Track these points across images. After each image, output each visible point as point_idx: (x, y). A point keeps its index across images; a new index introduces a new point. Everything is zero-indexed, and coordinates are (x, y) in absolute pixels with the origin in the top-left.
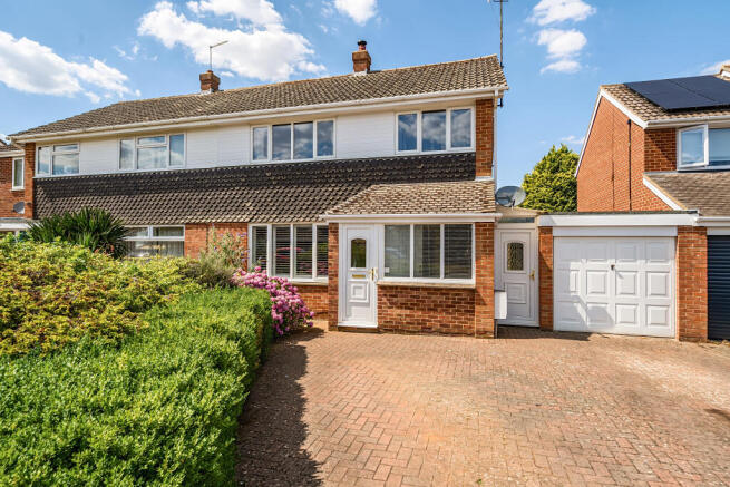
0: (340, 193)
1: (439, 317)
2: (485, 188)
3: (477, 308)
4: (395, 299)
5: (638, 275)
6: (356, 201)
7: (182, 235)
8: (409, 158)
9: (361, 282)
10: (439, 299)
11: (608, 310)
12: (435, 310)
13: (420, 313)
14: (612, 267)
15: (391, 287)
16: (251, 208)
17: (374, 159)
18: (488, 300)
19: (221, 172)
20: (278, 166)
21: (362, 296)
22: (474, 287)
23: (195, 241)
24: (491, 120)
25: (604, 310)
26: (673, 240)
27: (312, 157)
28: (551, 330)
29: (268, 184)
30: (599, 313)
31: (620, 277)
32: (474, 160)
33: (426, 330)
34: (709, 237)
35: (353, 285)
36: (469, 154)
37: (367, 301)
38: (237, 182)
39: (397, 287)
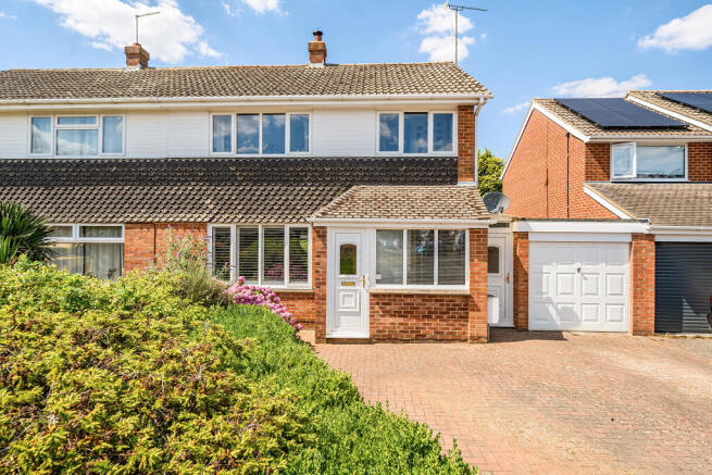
0: (317, 193)
1: (433, 324)
2: (471, 193)
3: (471, 314)
4: (388, 307)
5: (600, 277)
6: (341, 203)
7: (119, 236)
8: (391, 159)
9: (350, 290)
10: (434, 305)
11: (575, 309)
12: (429, 317)
13: (414, 321)
14: (579, 270)
15: (384, 295)
16: (211, 207)
17: (354, 159)
18: (481, 305)
19: (173, 164)
20: (245, 160)
21: (353, 305)
22: (469, 293)
23: (138, 242)
24: (472, 126)
25: (571, 309)
26: (627, 246)
27: (283, 152)
28: (527, 330)
29: (232, 180)
30: (567, 313)
31: (586, 279)
32: (456, 164)
33: (420, 338)
34: (657, 244)
35: (342, 293)
36: (451, 159)
37: (358, 310)
38: (194, 177)
39: (390, 295)
